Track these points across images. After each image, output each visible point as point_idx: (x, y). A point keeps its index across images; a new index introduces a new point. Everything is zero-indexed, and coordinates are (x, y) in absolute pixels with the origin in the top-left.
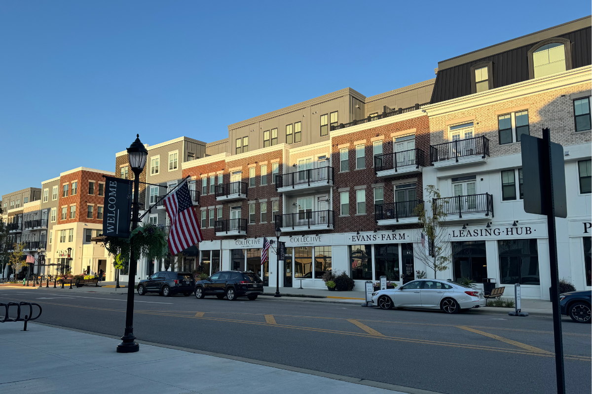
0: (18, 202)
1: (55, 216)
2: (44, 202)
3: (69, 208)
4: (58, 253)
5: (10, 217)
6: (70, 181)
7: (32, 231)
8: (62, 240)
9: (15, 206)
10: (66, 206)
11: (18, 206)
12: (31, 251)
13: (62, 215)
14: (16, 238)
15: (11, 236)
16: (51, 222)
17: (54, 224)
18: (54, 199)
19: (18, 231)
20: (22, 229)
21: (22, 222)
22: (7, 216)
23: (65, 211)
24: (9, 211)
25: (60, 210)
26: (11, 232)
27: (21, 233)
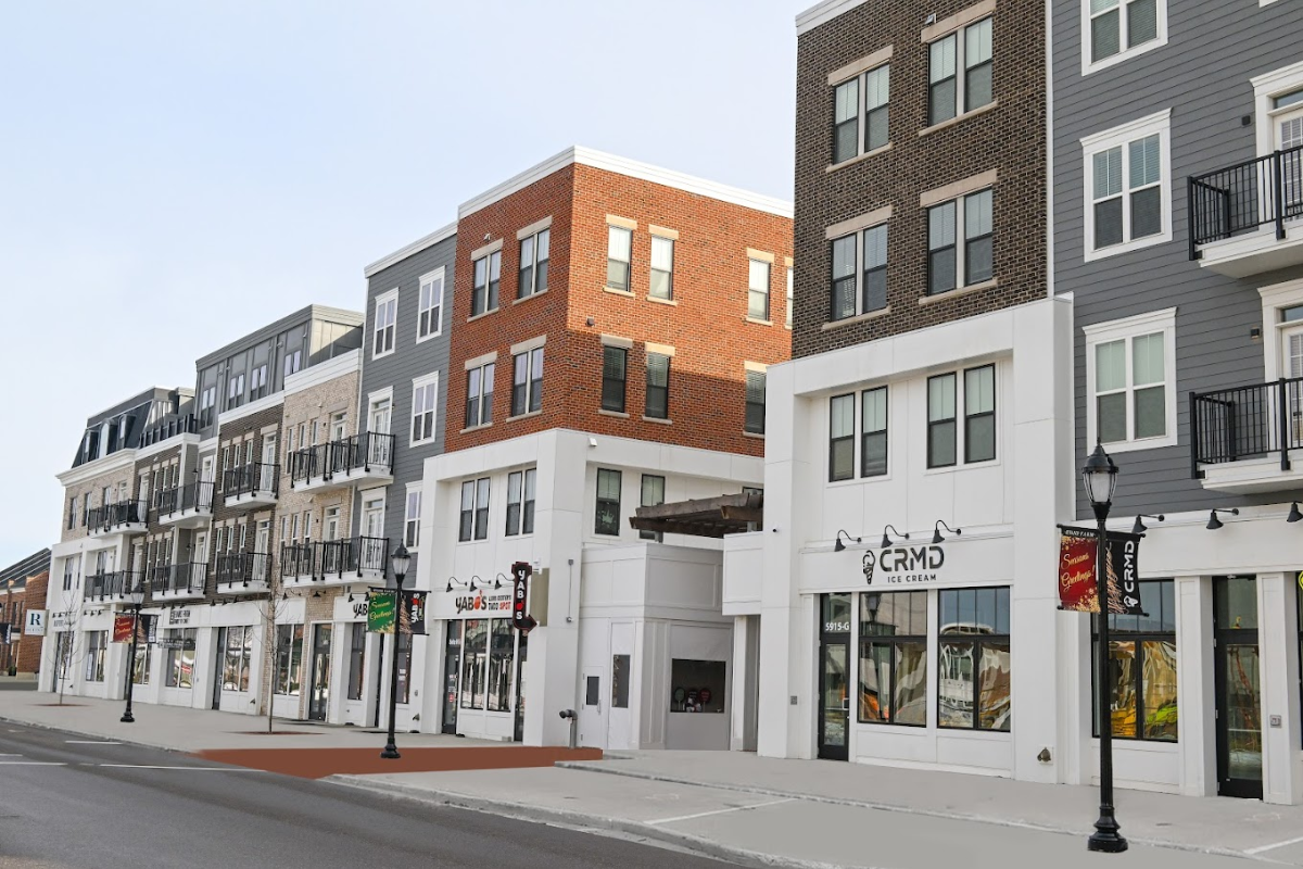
0: (259, 378)
1: (429, 416)
2: (375, 357)
3: (508, 366)
4: (453, 595)
5: (226, 444)
6: (507, 233)
7: (321, 493)
8: (473, 525)
9: (247, 396)
10: (492, 356)
11: (258, 393)
12: (319, 583)
13: (469, 405)
14: (252, 532)
15: (231, 523)
16: (413, 444)
17: (430, 451)
18: (423, 333)
19: (264, 496)
20: (276, 489)
21: (277, 458)
22: (216, 439)
23: (482, 382)
24: (224, 418)
25: (457, 382)
26: (231, 502)
27: (271, 507)
